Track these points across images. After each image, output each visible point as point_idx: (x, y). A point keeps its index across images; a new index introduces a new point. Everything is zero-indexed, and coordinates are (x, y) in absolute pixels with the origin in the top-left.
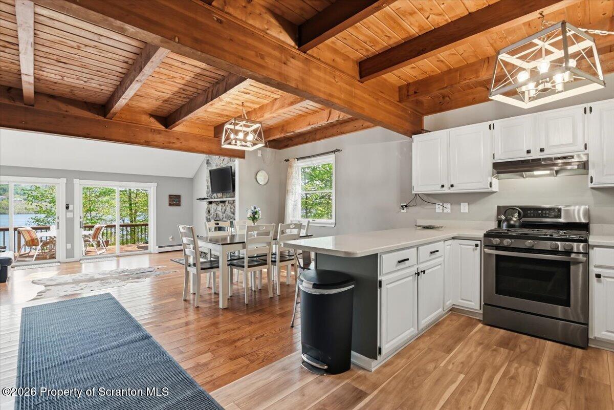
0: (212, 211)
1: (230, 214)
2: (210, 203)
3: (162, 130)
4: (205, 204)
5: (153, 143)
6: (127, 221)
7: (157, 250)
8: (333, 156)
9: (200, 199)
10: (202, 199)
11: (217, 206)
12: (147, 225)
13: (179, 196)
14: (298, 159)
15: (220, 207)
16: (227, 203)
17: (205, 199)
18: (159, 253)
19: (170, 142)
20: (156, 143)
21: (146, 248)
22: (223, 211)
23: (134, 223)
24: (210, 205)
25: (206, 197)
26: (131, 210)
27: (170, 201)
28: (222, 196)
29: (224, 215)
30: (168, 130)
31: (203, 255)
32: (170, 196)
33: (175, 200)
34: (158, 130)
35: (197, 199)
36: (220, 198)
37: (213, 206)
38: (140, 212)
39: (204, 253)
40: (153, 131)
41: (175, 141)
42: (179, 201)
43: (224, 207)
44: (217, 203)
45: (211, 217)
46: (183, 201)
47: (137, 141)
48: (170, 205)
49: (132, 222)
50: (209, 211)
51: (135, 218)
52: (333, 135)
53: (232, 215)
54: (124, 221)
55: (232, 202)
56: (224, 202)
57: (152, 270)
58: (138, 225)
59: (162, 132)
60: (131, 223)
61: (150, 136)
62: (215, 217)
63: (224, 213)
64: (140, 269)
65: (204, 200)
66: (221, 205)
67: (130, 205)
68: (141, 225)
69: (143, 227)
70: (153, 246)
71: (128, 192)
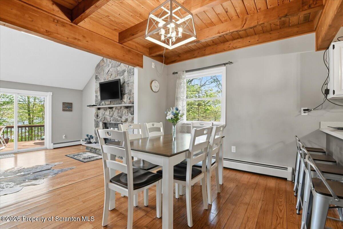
0: (100, 115)
1: (117, 117)
2: (99, 109)
3: (67, 23)
4: (94, 110)
5: (56, 35)
6: (27, 123)
7: (52, 146)
8: (224, 68)
9: (90, 106)
10: (92, 106)
11: (105, 111)
12: (43, 126)
13: (71, 104)
14: (187, 71)
15: (107, 113)
16: (114, 109)
17: (94, 105)
18: (54, 148)
19: (75, 39)
20: (59, 36)
21: (42, 144)
22: (111, 115)
23: (31, 125)
24: (99, 111)
25: (95, 105)
26: (29, 115)
27: (63, 107)
28: (109, 103)
29: (112, 118)
30: (72, 24)
31: (93, 150)
32: (64, 103)
33: (68, 107)
34: (63, 22)
35: (88, 106)
36: (108, 105)
37: (101, 112)
38: (37, 117)
39: (95, 149)
40: (56, 21)
41: (81, 38)
42: (71, 107)
43: (112, 112)
44: (105, 109)
45: (99, 120)
46: (74, 107)
47: (37, 28)
48: (64, 110)
49: (30, 123)
50: (97, 116)
51: (32, 121)
52: (224, 50)
53: (119, 118)
54: (24, 123)
55: (119, 108)
56: (111, 108)
57: (49, 167)
58: (35, 126)
59: (66, 25)
60: (30, 125)
61: (53, 27)
62: (103, 120)
63: (112, 116)
64: (37, 167)
65: (94, 107)
66: (108, 110)
67: (29, 111)
68: (38, 126)
69: (39, 128)
70: (48, 143)
71: (27, 102)
